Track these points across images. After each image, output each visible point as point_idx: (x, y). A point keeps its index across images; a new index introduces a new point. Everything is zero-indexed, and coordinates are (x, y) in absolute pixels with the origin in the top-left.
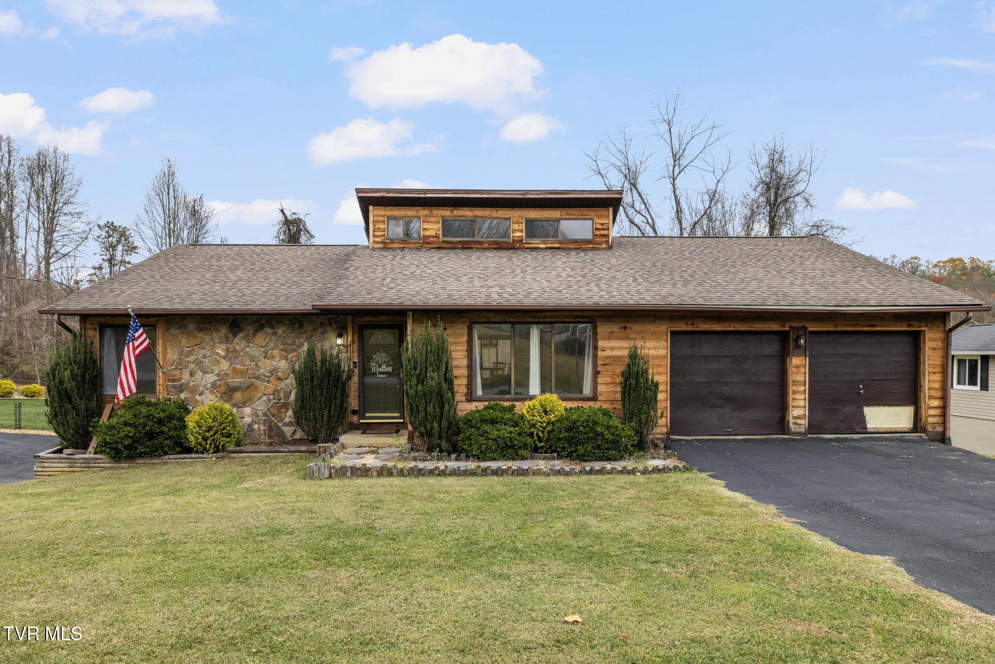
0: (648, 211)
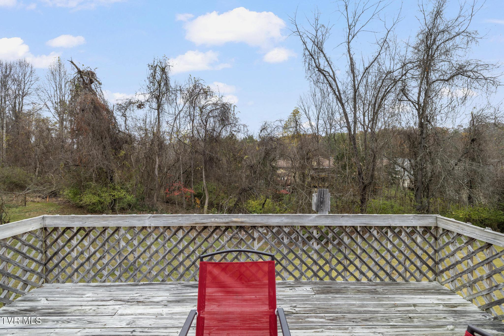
0: (330, 66)
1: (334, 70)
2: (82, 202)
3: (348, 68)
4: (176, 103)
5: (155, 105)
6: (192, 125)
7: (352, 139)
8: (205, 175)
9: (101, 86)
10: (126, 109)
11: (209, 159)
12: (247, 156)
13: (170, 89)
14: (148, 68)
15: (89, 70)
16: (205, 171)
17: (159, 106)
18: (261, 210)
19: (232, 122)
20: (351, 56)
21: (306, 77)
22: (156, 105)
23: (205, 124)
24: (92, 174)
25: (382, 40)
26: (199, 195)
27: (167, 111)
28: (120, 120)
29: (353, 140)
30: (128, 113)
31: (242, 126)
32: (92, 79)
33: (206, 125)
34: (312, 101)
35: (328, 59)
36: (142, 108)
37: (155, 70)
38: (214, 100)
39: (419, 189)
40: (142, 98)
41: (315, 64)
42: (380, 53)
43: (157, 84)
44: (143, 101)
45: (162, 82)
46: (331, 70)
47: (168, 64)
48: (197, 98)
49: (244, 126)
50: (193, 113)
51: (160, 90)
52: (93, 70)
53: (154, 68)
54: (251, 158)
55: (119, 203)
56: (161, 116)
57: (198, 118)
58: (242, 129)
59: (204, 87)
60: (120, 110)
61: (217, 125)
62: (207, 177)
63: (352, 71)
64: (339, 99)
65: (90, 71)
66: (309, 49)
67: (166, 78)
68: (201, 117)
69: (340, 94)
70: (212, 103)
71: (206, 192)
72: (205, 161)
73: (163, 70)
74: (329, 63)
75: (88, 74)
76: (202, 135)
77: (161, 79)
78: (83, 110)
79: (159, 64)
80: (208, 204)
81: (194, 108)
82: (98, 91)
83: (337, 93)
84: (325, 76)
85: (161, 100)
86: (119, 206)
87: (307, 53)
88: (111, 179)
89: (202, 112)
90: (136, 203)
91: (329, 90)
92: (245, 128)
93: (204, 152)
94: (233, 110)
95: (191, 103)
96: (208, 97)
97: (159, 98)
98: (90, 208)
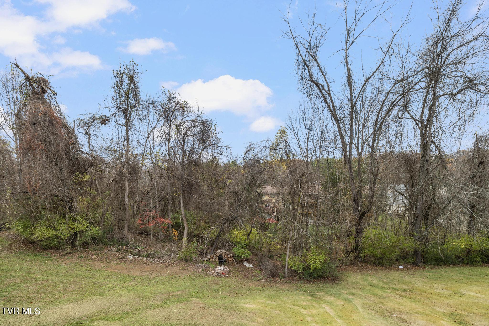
0: (325, 78)
1: (328, 82)
2: (32, 237)
3: (345, 80)
4: (149, 120)
5: (122, 121)
6: (168, 146)
7: (347, 162)
8: (183, 203)
9: (56, 97)
10: (89, 126)
11: (188, 184)
12: (230, 181)
13: (141, 102)
14: (113, 76)
15: (40, 76)
16: (182, 198)
17: (128, 123)
18: (246, 241)
19: (213, 143)
20: (349, 66)
21: (298, 88)
22: (124, 122)
23: (182, 143)
24: (44, 202)
25: (387, 46)
26: (177, 225)
27: (138, 129)
28: (82, 139)
29: (349, 162)
30: (91, 131)
31: (225, 148)
32: (44, 87)
33: (183, 146)
34: (301, 120)
35: (323, 70)
36: (107, 124)
37: (122, 78)
38: (192, 116)
39: (419, 218)
40: (107, 113)
41: (309, 73)
42: (384, 61)
43: (124, 96)
44: (107, 115)
45: (130, 93)
46: (325, 82)
47: (137, 71)
48: (173, 114)
49: (227, 147)
50: (168, 132)
51: (128, 103)
52: (46, 78)
53: (120, 75)
54: (235, 183)
55: (81, 237)
56: (130, 134)
57: (174, 137)
58: (225, 151)
59: (180, 102)
60: (82, 127)
61: (197, 145)
62: (185, 205)
63: (349, 83)
64: (334, 116)
65: (41, 78)
66: (302, 55)
67: (135, 88)
68: (177, 135)
69: (334, 110)
70: (190, 119)
71: (185, 222)
72: (183, 186)
73: (131, 78)
74: (323, 74)
75: (39, 81)
76: (179, 157)
77: (129, 89)
78: (34, 124)
79: (126, 71)
80: (187, 236)
81: (170, 126)
82: (52, 102)
83: (332, 109)
84: (319, 88)
85: (130, 115)
86: (80, 241)
87: (300, 59)
88: (70, 209)
89: (178, 130)
90: (103, 237)
91: (324, 104)
92: (229, 150)
93: (182, 176)
94: (214, 129)
95: (166, 120)
96: (186, 113)
97: (127, 112)
98: (44, 243)
